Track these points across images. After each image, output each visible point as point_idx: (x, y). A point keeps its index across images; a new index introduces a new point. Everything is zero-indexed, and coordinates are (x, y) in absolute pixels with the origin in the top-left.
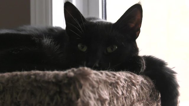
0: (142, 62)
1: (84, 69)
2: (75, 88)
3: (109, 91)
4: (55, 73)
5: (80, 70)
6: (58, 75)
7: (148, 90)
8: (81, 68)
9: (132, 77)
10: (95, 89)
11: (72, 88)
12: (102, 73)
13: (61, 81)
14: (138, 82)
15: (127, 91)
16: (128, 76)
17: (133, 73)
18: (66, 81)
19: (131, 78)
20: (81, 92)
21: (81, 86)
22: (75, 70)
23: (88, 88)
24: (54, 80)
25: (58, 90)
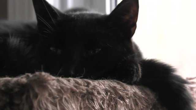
0: (135, 67)
1: (41, 74)
2: (28, 97)
3: (81, 104)
4: (6, 80)
5: (36, 76)
6: (9, 81)
7: (144, 105)
8: (37, 73)
9: (118, 87)
10: (57, 100)
11: (24, 97)
12: (69, 81)
13: (11, 90)
14: (127, 94)
15: (109, 105)
16: (112, 86)
17: (121, 82)
18: (16, 90)
19: (116, 88)
20: (35, 103)
21: (36, 96)
22: (31, 75)
23: (47, 99)
24: (3, 89)
25: (8, 100)
